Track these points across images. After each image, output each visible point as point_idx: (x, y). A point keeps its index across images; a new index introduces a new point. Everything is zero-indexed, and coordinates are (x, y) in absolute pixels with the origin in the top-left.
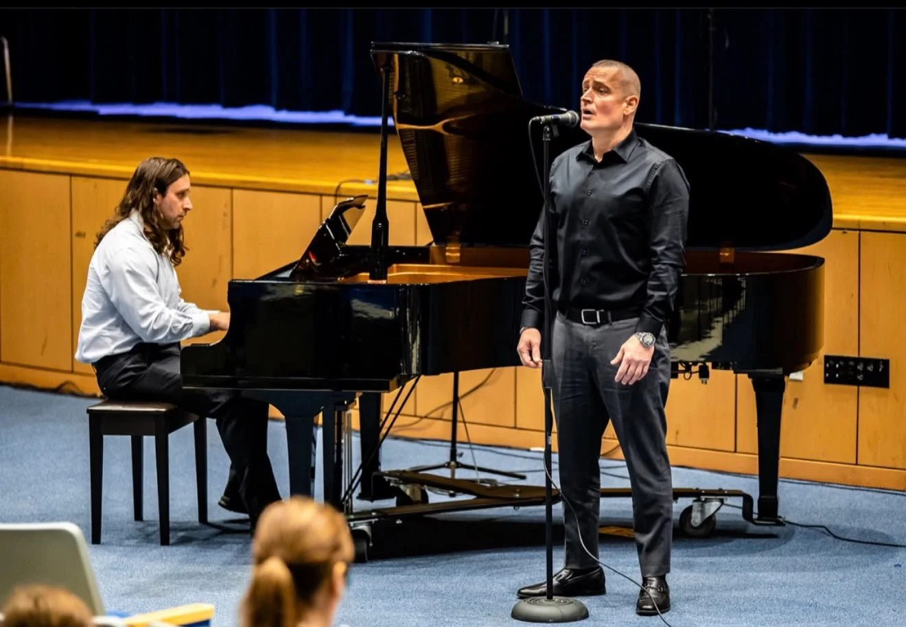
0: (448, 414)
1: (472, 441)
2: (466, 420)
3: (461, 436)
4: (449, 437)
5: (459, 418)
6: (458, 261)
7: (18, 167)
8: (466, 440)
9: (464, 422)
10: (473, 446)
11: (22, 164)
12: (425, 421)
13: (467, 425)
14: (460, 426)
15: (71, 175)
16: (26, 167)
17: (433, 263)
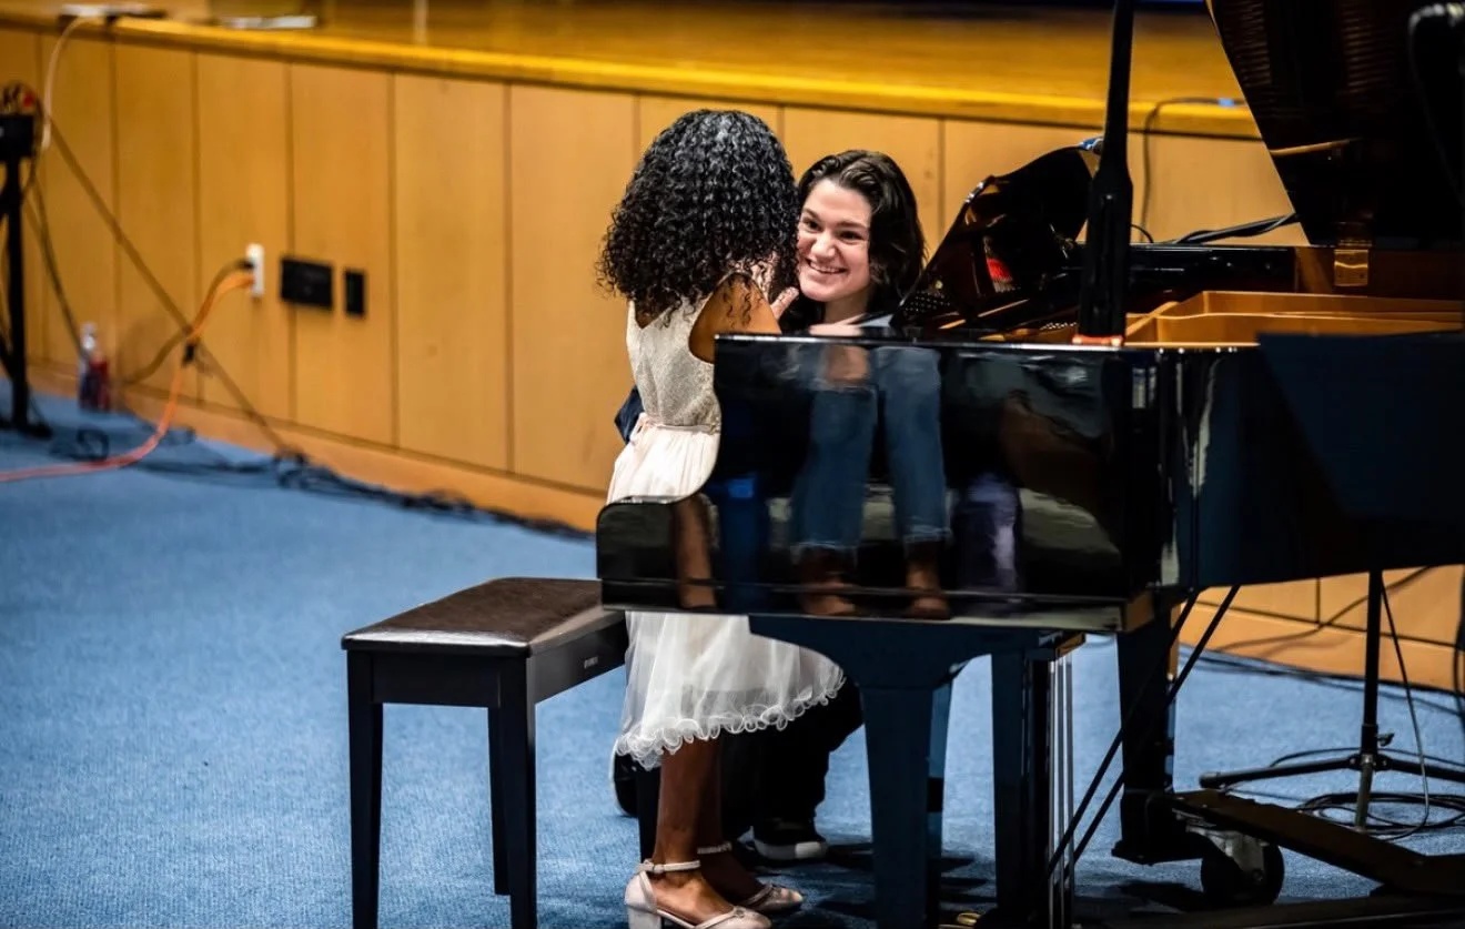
0: (1359, 616)
1: (1412, 679)
2: (1398, 631)
3: (1388, 668)
4: (1361, 670)
5: (1385, 627)
6: (1364, 282)
7: (543, 77)
8: (1398, 677)
9: (1395, 636)
10: (1414, 694)
11: (549, 72)
12: (1327, 630)
13: (1401, 642)
14: (1386, 645)
15: (639, 93)
16: (557, 78)
17: (1302, 290)
